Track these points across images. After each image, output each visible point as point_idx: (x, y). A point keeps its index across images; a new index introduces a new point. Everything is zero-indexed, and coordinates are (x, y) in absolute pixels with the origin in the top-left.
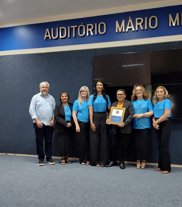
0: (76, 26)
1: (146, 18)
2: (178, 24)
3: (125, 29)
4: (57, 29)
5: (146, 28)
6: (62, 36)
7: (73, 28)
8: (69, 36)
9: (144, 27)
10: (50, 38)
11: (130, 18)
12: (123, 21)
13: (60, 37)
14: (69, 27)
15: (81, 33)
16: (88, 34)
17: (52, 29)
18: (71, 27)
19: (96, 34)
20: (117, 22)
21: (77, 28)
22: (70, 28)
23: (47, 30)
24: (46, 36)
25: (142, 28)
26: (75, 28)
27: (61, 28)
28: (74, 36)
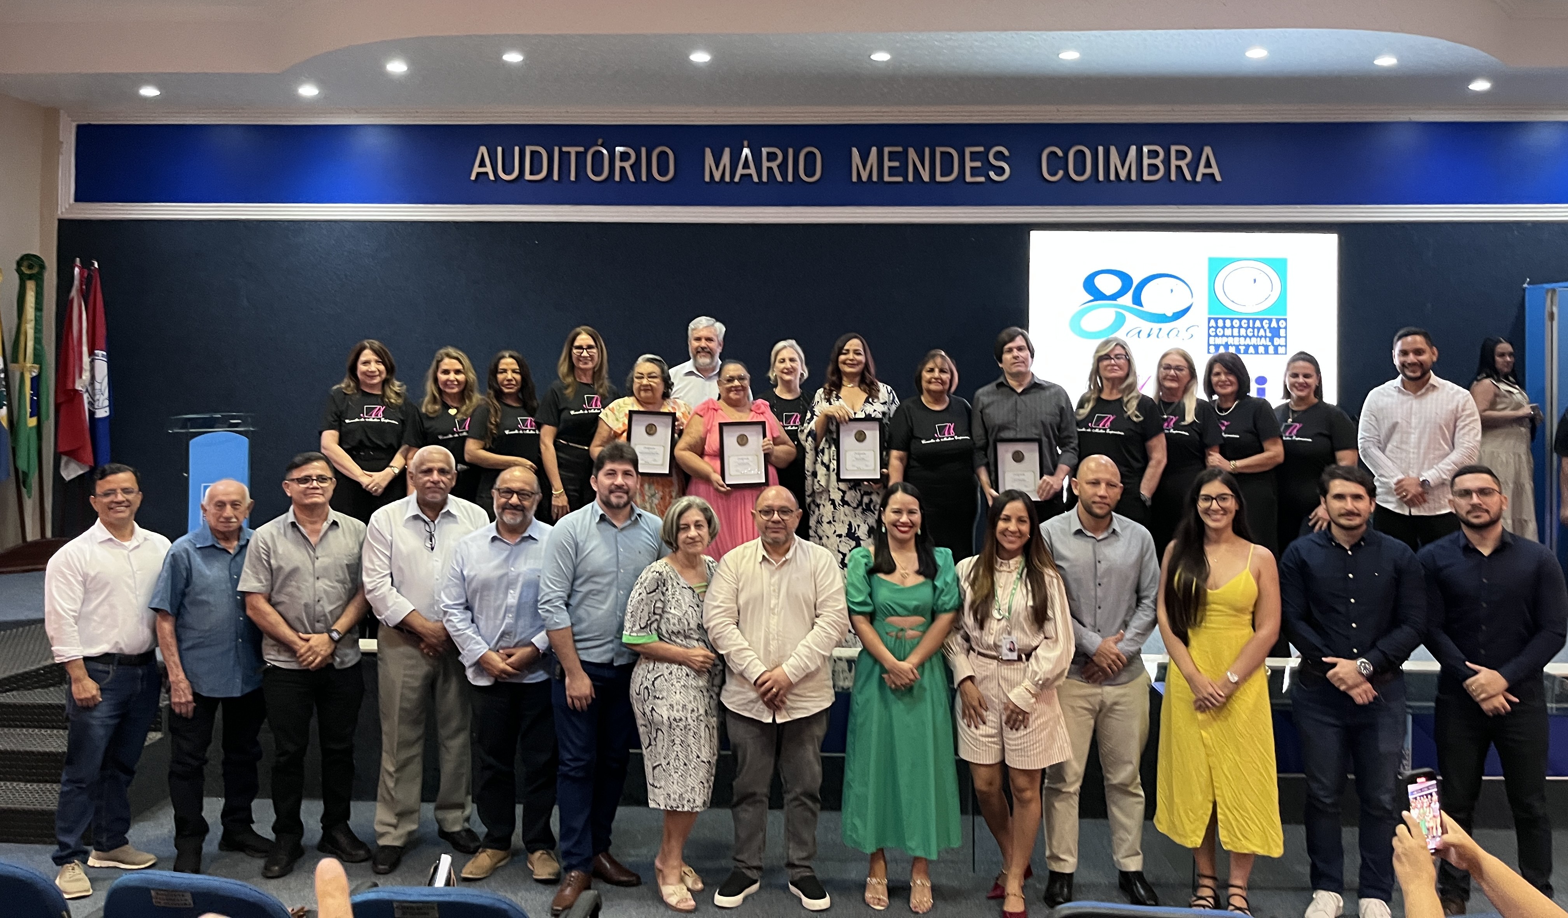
0: (581, 149)
1: (791, 151)
2: (875, 179)
3: (733, 174)
4: (517, 149)
5: (790, 179)
6: (531, 174)
7: (569, 153)
8: (556, 178)
9: (784, 174)
10: (492, 177)
11: (746, 143)
12: (727, 151)
13: (528, 177)
14: (556, 149)
15: (597, 171)
16: (617, 178)
17: (500, 149)
18: (565, 149)
19: (644, 178)
20: (708, 151)
21: (585, 153)
22: (560, 151)
23: (483, 149)
24: (476, 169)
25: (779, 179)
26: (577, 153)
27: (528, 149)
28: (573, 178)
